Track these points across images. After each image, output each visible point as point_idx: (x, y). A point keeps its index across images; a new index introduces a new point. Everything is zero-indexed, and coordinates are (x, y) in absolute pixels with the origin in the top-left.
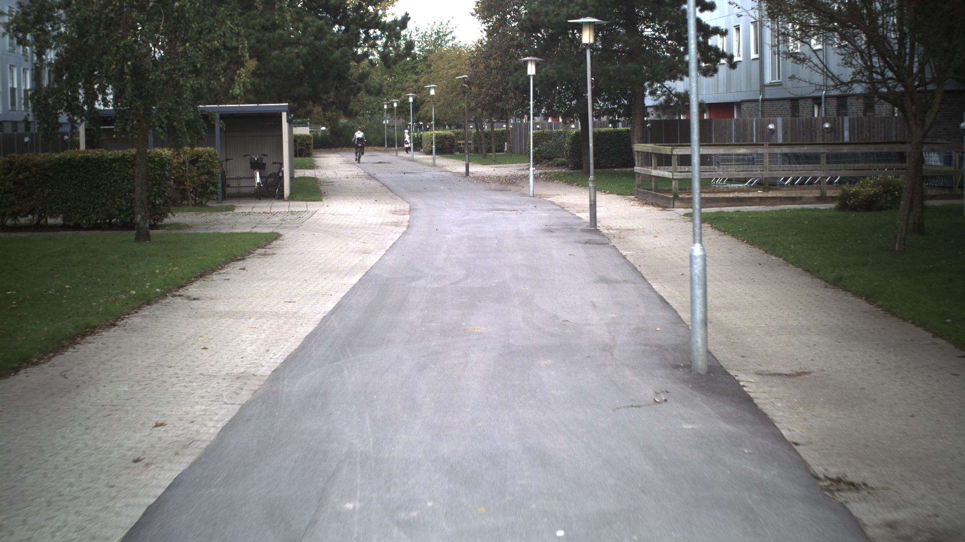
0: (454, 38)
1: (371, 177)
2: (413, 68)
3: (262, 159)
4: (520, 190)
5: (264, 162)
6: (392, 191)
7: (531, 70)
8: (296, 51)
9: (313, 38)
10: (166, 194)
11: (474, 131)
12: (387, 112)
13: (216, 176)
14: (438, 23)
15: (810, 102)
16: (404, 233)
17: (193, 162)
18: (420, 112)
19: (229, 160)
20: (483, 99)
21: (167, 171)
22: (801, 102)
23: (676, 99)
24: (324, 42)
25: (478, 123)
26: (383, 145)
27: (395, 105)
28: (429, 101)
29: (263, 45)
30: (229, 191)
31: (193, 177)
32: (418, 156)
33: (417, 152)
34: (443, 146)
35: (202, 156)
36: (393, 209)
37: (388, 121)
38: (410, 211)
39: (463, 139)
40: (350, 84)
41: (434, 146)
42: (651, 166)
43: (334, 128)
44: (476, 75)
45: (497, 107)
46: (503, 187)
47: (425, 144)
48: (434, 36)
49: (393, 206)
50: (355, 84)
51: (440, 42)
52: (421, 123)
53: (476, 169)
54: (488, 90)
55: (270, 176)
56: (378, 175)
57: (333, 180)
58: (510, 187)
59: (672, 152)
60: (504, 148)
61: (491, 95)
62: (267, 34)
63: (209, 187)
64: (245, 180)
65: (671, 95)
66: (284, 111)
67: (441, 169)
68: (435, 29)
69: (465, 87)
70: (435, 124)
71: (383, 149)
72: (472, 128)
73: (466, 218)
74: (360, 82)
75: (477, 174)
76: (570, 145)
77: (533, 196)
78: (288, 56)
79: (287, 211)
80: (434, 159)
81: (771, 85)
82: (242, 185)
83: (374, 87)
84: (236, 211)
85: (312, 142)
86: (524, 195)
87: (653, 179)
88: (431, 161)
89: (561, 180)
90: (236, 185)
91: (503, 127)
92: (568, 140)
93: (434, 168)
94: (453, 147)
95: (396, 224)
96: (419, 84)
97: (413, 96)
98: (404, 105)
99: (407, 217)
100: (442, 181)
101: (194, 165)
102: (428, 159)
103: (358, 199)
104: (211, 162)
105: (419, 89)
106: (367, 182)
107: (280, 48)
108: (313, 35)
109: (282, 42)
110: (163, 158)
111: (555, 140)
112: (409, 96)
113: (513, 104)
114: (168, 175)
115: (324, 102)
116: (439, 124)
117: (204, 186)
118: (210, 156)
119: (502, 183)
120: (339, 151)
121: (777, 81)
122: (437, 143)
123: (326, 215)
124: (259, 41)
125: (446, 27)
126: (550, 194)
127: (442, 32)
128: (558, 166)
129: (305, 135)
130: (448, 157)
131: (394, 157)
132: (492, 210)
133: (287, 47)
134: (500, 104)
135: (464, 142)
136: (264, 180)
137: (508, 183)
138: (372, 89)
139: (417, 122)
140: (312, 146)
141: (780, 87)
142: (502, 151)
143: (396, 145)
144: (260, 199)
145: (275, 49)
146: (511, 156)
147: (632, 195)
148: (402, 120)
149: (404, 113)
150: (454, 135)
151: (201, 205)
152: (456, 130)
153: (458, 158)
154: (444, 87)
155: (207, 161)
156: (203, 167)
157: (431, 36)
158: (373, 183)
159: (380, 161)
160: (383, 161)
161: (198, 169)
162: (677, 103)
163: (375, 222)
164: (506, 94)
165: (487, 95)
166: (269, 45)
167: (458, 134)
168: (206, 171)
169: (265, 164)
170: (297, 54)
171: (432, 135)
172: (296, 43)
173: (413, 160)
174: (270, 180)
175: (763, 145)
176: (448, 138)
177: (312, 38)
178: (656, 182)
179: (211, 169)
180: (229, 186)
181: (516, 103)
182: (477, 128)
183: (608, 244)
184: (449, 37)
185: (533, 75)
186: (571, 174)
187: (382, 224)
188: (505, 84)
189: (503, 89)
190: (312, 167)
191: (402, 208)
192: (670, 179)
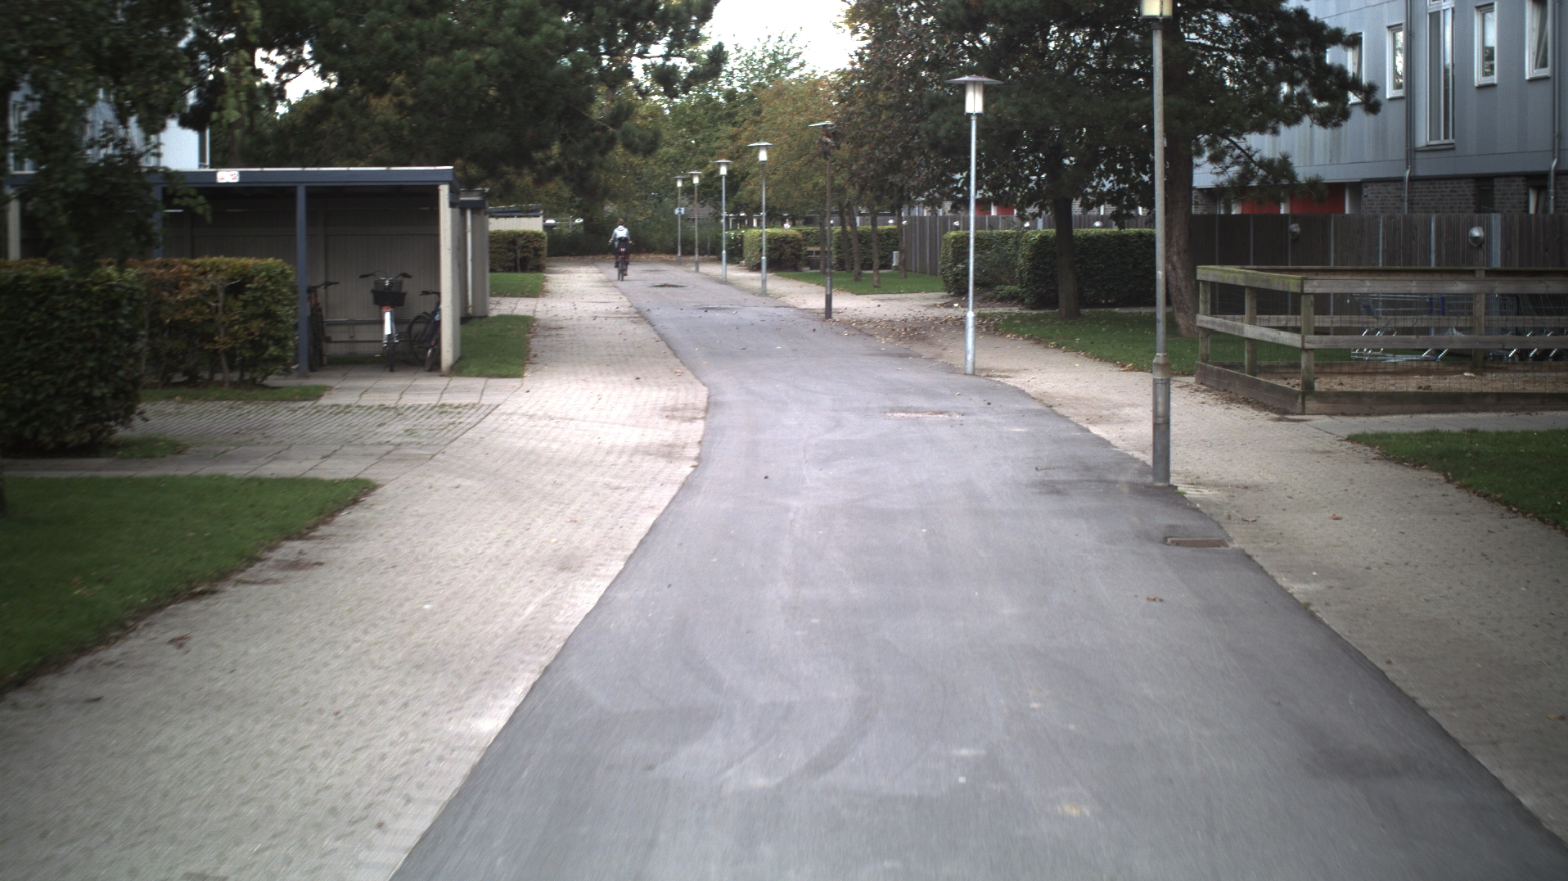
0: (802, 65)
1: (641, 316)
2: (730, 115)
3: (401, 283)
4: (940, 356)
5: (404, 290)
6: (675, 354)
7: (974, 103)
8: (477, 57)
9: (513, 29)
10: (121, 373)
11: (838, 229)
12: (682, 194)
13: (281, 321)
14: (775, 39)
15: (1519, 183)
16: (687, 486)
17: (236, 289)
18: (739, 193)
19: (331, 284)
20: (863, 168)
21: (125, 317)
22: (1498, 184)
23: (1261, 172)
24: (536, 39)
25: (845, 213)
26: (674, 252)
27: (696, 180)
28: (756, 175)
29: (409, 45)
30: (332, 349)
31: (232, 324)
32: (736, 273)
33: (734, 267)
34: (781, 255)
35: (253, 277)
36: (670, 403)
37: (683, 209)
38: (707, 410)
39: (817, 244)
40: (593, 130)
41: (764, 258)
42: (1243, 313)
43: (591, 220)
44: (849, 119)
45: (891, 184)
46: (901, 346)
47: (747, 253)
48: (768, 61)
49: (672, 394)
50: (604, 129)
51: (777, 72)
52: (742, 215)
53: (848, 304)
54: (875, 149)
55: (418, 319)
56: (655, 314)
57: (564, 324)
58: (917, 348)
59: (1302, 287)
60: (891, 261)
61: (879, 160)
62: (417, 21)
63: (267, 347)
64: (365, 328)
65: (1253, 165)
66: (444, 182)
67: (777, 303)
68: (771, 48)
69: (827, 143)
70: (768, 215)
71: (674, 258)
72: (832, 225)
73: (838, 435)
74: (613, 126)
75: (847, 313)
76: (1030, 260)
77: (973, 374)
78: (458, 67)
79: (434, 403)
80: (764, 281)
81: (1430, 149)
82: (359, 337)
83: (642, 138)
84: (325, 401)
85: (546, 245)
86: (951, 369)
87: (1247, 346)
88: (758, 284)
89: (1020, 334)
90: (346, 337)
91: (888, 224)
92: (1025, 250)
93: (763, 299)
94: (798, 257)
95: (669, 452)
96: (739, 143)
97: (727, 164)
98: (711, 178)
99: (699, 426)
100: (779, 329)
101: (236, 297)
102: (752, 279)
103: (601, 374)
104: (273, 291)
105: (738, 152)
106: (630, 327)
107: (446, 52)
108: (513, 25)
109: (450, 38)
110: (112, 286)
111: (998, 251)
112: (719, 164)
113: (923, 177)
114: (128, 326)
115: (540, 167)
116: (774, 217)
117: (257, 345)
118: (270, 278)
119: (899, 338)
120: (599, 261)
121: (1442, 140)
122: (769, 250)
123: (515, 417)
124: (400, 37)
125: (789, 45)
126: (1006, 366)
127: (782, 54)
128: (1003, 300)
129: (533, 233)
130: (789, 277)
131: (688, 275)
132: (892, 411)
133: (459, 49)
134: (895, 179)
135: (818, 249)
136: (405, 328)
137: (911, 338)
138: (637, 140)
139: (736, 211)
140: (545, 252)
141: (1451, 153)
142: (886, 265)
143: (697, 252)
144: (392, 370)
145: (433, 53)
146: (906, 277)
147: (1190, 374)
148: (708, 210)
149: (712, 196)
150: (800, 236)
151: (254, 384)
152: (804, 228)
153: (808, 279)
154: (785, 146)
155: (264, 288)
156: (255, 300)
157: (762, 61)
158: (641, 332)
159: (664, 282)
160: (670, 283)
161: (245, 307)
162: (1263, 180)
163: (620, 442)
164: (909, 157)
165: (871, 160)
166: (422, 46)
167: (808, 234)
168: (261, 311)
169: (405, 294)
170: (478, 62)
171: (761, 235)
172: (478, 43)
173: (725, 282)
174: (418, 328)
175: (1472, 272)
176: (791, 242)
177: (510, 31)
178: (1253, 353)
179: (273, 307)
180: (328, 340)
181: (930, 176)
182: (843, 224)
183: (1221, 543)
184: (794, 64)
185: (978, 115)
186: (1035, 319)
187: (636, 451)
188: (908, 139)
189: (903, 147)
190: (537, 292)
191: (691, 399)
192: (1298, 348)
